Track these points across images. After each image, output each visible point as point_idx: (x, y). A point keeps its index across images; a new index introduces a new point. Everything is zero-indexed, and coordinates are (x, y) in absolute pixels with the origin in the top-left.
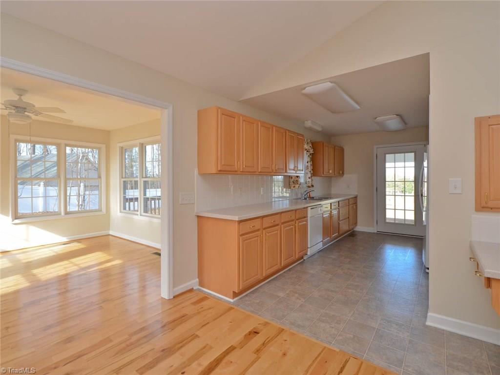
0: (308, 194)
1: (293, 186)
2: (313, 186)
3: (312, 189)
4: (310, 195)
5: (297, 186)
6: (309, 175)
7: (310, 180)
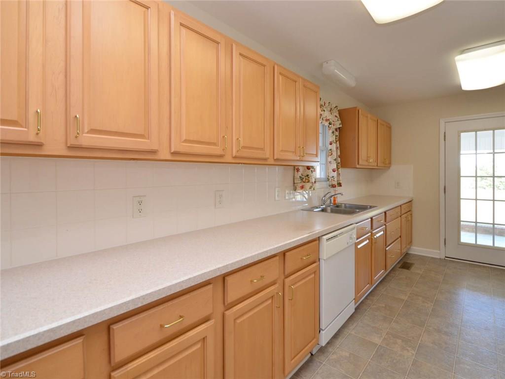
0: (332, 199)
1: (301, 185)
2: (340, 185)
3: (339, 190)
4: (335, 201)
5: (308, 185)
6: (334, 166)
7: (335, 174)
